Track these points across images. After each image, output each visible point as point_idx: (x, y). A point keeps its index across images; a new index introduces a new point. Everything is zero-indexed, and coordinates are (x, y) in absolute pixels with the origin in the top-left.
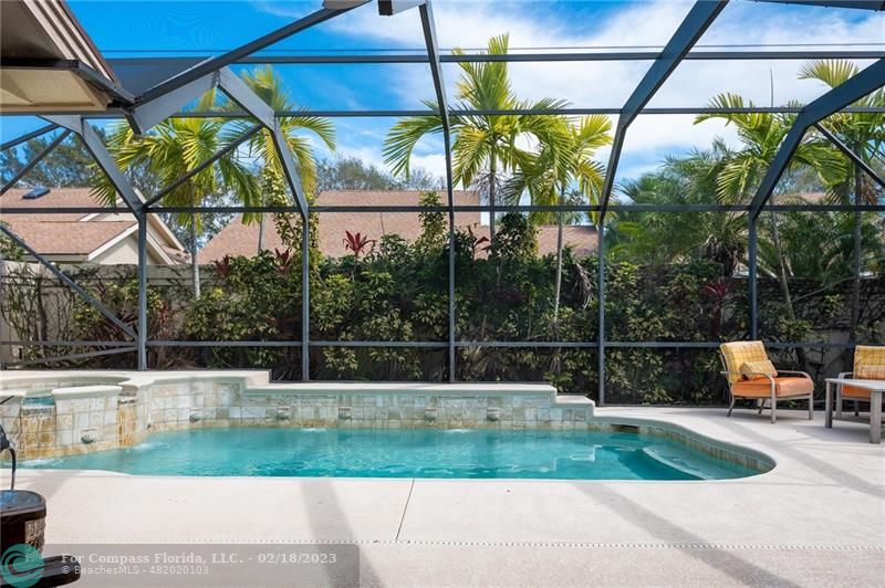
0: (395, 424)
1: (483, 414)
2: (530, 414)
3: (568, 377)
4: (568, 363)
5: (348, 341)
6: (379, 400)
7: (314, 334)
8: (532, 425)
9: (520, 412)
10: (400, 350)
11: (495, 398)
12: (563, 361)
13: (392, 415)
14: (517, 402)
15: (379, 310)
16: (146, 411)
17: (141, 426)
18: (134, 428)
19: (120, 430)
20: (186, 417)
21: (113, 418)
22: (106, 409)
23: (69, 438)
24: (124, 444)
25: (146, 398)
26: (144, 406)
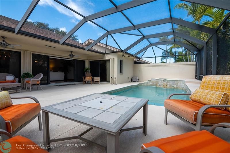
16: (171, 84)
17: (169, 86)
18: (166, 86)
19: (164, 85)
20: (182, 87)
21: (162, 83)
22: (162, 82)
23: (158, 85)
24: (165, 87)
25: (171, 82)
26: (170, 83)
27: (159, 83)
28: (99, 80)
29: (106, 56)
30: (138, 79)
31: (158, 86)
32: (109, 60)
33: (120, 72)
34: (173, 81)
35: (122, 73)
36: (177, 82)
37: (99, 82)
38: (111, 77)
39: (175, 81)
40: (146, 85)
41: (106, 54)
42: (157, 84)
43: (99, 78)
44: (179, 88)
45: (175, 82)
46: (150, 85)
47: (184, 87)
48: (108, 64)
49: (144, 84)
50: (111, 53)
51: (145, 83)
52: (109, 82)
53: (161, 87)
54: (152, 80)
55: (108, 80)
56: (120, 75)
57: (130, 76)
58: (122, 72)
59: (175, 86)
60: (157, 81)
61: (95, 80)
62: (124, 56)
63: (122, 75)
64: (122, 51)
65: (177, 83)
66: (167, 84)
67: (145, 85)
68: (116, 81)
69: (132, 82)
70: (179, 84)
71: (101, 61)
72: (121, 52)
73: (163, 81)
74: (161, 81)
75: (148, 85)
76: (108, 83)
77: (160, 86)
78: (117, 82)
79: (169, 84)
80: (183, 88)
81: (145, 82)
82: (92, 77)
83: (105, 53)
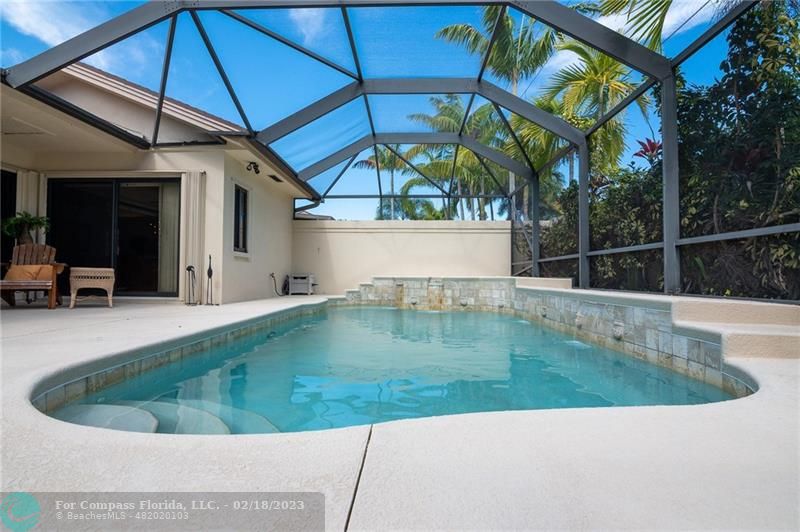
1: (611, 329)
2: (651, 337)
16: (457, 294)
17: (450, 302)
18: (441, 302)
19: (430, 301)
20: (497, 303)
21: (424, 293)
22: (421, 288)
23: (406, 300)
24: (434, 308)
25: (458, 286)
26: (453, 291)
27: (412, 293)
28: (108, 285)
29: (157, 157)
30: (311, 281)
31: (404, 307)
32: (174, 181)
33: (236, 245)
34: (464, 283)
35: (246, 251)
36: (477, 285)
37: (110, 296)
38: (189, 269)
39: (472, 283)
40: (354, 305)
41: (156, 145)
42: (401, 299)
43: (112, 270)
44: (484, 308)
45: (471, 287)
46: (368, 305)
47: (504, 303)
48: (167, 201)
49: (344, 299)
50: (186, 144)
51: (349, 299)
52: (176, 294)
53: (419, 307)
54: (378, 284)
55: (165, 282)
56: (236, 258)
57: (281, 268)
58: (245, 245)
59: (471, 301)
60: (402, 285)
61: (77, 284)
62: (257, 172)
63: (247, 259)
64: (252, 137)
65: (478, 291)
66: (444, 296)
67: (348, 305)
68: (217, 286)
69: (287, 294)
70: (483, 294)
71: (124, 185)
72: (244, 140)
73: (425, 283)
74: (418, 285)
75: (359, 305)
76: (166, 303)
77: (414, 304)
78: (218, 295)
79: (448, 293)
80: (501, 307)
81: (349, 292)
82: (55, 267)
83: (150, 139)
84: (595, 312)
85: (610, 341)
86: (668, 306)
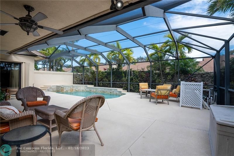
0: (101, 92)
1: (109, 92)
2: (115, 92)
3: (125, 88)
4: (126, 86)
5: (101, 82)
6: (99, 89)
7: (98, 81)
8: (115, 94)
9: (113, 92)
10: (107, 83)
11: (111, 90)
12: (125, 85)
13: (101, 91)
14: (113, 90)
15: (104, 78)
34: (76, 86)
70: (79, 88)
84: (107, 90)
85: (109, 93)
86: (117, 89)
